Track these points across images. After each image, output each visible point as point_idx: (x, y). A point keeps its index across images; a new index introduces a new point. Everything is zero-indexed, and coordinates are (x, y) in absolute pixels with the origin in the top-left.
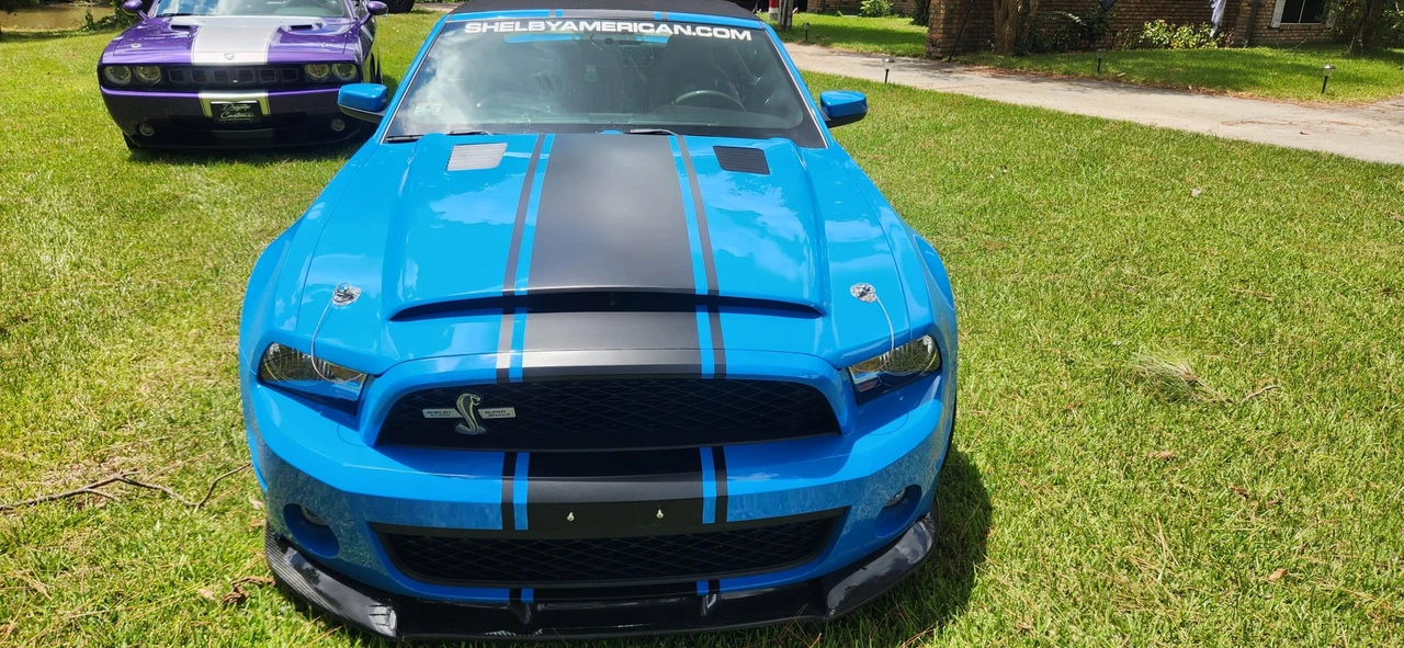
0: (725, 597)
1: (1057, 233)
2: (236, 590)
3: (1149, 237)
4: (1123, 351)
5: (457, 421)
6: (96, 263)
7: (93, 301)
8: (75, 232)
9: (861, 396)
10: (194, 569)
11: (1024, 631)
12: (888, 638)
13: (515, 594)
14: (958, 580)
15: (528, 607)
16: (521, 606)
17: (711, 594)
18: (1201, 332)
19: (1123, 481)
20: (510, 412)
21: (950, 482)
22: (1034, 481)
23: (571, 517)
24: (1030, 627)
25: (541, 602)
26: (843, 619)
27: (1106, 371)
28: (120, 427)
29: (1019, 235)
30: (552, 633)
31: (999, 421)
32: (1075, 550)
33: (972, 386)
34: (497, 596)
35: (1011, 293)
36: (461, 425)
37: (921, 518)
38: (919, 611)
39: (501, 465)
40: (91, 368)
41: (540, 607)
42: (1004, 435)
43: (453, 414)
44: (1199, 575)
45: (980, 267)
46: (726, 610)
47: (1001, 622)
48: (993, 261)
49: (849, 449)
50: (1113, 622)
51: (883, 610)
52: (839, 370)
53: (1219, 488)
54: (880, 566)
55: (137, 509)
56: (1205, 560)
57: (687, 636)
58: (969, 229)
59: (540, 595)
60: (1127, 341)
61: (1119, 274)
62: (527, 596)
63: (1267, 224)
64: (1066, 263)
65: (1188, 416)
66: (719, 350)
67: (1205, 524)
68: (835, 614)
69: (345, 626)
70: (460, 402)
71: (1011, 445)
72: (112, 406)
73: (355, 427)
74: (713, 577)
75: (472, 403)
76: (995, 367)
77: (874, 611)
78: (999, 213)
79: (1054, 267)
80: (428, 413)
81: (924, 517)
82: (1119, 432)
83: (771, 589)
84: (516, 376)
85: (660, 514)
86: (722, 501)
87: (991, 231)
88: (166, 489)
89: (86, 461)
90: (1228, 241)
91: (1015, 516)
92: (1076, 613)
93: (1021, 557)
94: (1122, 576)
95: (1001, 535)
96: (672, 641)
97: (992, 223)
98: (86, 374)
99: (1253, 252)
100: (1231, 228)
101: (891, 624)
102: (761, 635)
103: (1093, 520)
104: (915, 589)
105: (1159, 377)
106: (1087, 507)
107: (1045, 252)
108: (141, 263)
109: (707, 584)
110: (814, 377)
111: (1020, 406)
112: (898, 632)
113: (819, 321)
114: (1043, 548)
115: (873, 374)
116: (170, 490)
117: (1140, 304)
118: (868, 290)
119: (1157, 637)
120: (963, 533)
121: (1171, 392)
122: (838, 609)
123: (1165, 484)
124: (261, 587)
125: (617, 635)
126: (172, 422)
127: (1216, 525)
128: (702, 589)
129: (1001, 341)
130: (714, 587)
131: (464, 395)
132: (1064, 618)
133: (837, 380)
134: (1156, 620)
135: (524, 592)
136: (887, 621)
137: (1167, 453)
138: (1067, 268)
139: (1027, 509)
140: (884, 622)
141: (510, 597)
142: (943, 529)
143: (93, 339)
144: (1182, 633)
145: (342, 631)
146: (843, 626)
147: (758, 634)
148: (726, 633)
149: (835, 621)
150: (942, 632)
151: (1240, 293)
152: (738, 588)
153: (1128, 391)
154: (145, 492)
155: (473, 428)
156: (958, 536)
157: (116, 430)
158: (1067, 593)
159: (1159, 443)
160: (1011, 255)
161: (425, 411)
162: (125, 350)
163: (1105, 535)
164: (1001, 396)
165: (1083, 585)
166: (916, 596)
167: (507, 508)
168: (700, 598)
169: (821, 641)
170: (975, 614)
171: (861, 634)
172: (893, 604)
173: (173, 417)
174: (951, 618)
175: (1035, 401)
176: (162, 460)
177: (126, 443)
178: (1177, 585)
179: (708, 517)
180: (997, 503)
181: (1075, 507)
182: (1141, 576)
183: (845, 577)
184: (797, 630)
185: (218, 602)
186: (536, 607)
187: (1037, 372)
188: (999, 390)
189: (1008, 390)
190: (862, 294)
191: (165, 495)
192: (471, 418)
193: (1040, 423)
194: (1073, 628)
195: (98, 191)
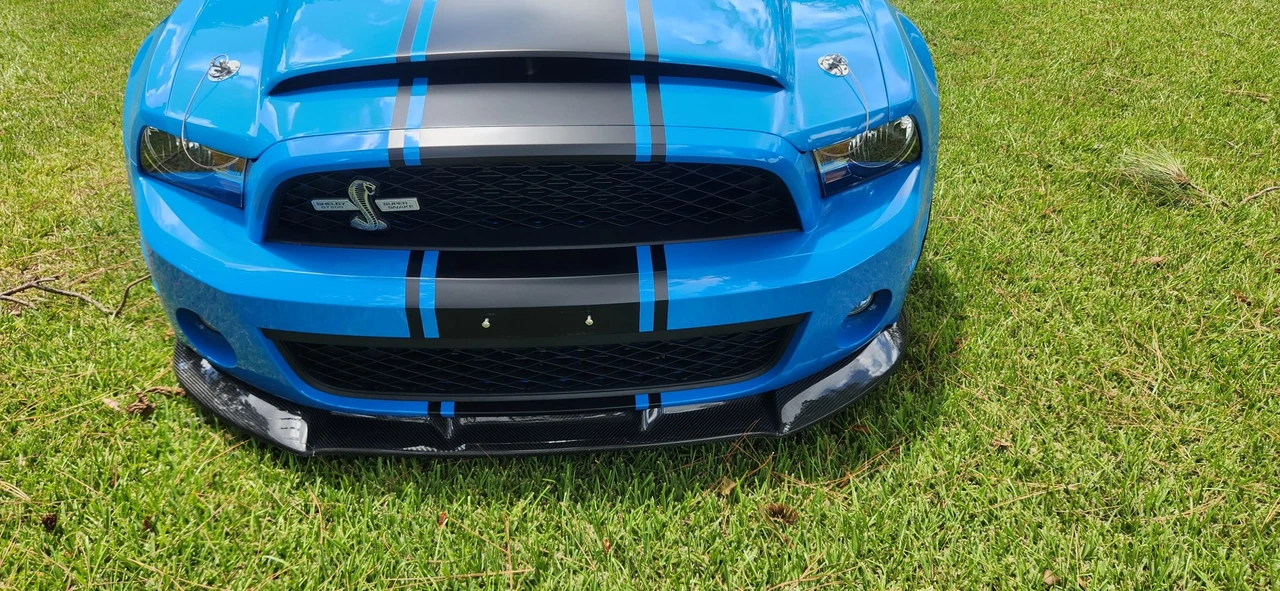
0: (667, 411)
1: (1032, 36)
2: (141, 401)
3: (1132, 39)
4: (1105, 154)
5: (351, 214)
6: (42, 77)
7: (34, 113)
8: (26, 48)
9: (829, 189)
10: (102, 379)
11: (1003, 448)
12: (848, 456)
13: (434, 407)
14: (926, 393)
15: (450, 421)
16: (443, 420)
17: (652, 408)
18: (1191, 134)
19: (1108, 288)
20: (412, 204)
21: (917, 291)
22: (1009, 289)
23: (486, 323)
24: (1008, 444)
25: (462, 416)
26: (799, 435)
27: (1089, 174)
28: (46, 235)
29: (992, 40)
30: (477, 448)
31: (971, 228)
32: (1057, 361)
33: (941, 192)
34: (414, 410)
35: (983, 98)
36: (356, 219)
37: (888, 327)
38: (883, 427)
39: (404, 266)
40: (25, 177)
41: (463, 421)
42: (977, 242)
43: (346, 205)
44: (1199, 387)
45: (950, 73)
46: (669, 425)
47: (975, 438)
48: (963, 66)
49: (811, 247)
50: (1102, 438)
51: (842, 424)
52: (803, 153)
53: (1218, 296)
54: (839, 379)
55: (53, 317)
56: (1205, 373)
57: (626, 452)
58: (938, 34)
59: (461, 408)
60: (1110, 144)
61: (1099, 77)
62: (447, 409)
63: (1259, 24)
64: (1043, 67)
65: (1180, 220)
66: (657, 126)
67: (1204, 333)
68: (790, 429)
69: (253, 440)
70: (352, 190)
71: (984, 253)
72: (41, 214)
73: (242, 222)
74: (654, 391)
75: (367, 193)
76: (965, 172)
77: (832, 426)
78: (970, 18)
79: (1030, 71)
80: (319, 205)
81: (890, 326)
82: (1102, 237)
83: (722, 403)
84: (412, 159)
85: (589, 321)
86: (661, 308)
87: (962, 36)
88: (84, 297)
89: (9, 268)
90: (1218, 41)
91: (989, 325)
92: (1061, 429)
93: (998, 369)
94: (1112, 390)
95: (976, 344)
96: (610, 457)
97: (963, 28)
98: (20, 183)
99: (1244, 53)
100: (1220, 28)
101: (852, 440)
102: (707, 450)
103: (1076, 330)
104: (878, 403)
105: (1146, 179)
106: (1069, 316)
107: (1019, 56)
108: (86, 76)
109: (646, 397)
110: (772, 160)
111: (994, 212)
112: (860, 449)
113: (781, 95)
114: (1021, 359)
115: (841, 163)
116: (88, 298)
117: (1124, 107)
118: (840, 61)
119: (1154, 455)
120: (932, 344)
121: (1161, 194)
122: (794, 424)
123: (1156, 291)
124: (169, 397)
125: (547, 450)
126: (98, 229)
127: (1216, 334)
128: (642, 402)
129: (972, 146)
130: (655, 400)
131: (357, 182)
132: (1046, 435)
133: (801, 166)
134: (1151, 438)
135: (444, 405)
136: (847, 437)
137: (1156, 259)
138: (1044, 71)
139: (1003, 319)
140: (844, 438)
141: (429, 410)
142: (909, 339)
143: (30, 149)
144: (1182, 450)
145: (250, 445)
146: (798, 442)
147: (703, 450)
148: (668, 449)
149: (789, 437)
150: (909, 449)
151: (1232, 94)
152: (682, 401)
153: (1112, 195)
154: (64, 300)
155: (371, 222)
156: (927, 347)
157: (42, 237)
158: (1049, 407)
159: (1148, 249)
160: (982, 60)
161: (314, 202)
162: (58, 160)
163: (1090, 346)
164: (974, 202)
165: (1067, 399)
166: (879, 411)
167: (413, 314)
168: (640, 413)
169: (774, 458)
170: (946, 429)
171: (818, 451)
172: (854, 420)
173: (100, 224)
174: (919, 433)
175: (1009, 206)
176: (84, 267)
177: (51, 251)
178: (1174, 399)
179: (646, 324)
180: (971, 312)
181: (1057, 316)
182: (1132, 389)
183: (803, 390)
184: (746, 447)
185: (124, 412)
186: (458, 421)
187: (1012, 177)
188: (971, 196)
189: (979, 195)
190: (832, 66)
191: (83, 303)
192: (367, 210)
193: (1016, 229)
194: (1058, 446)
195: (52, 10)
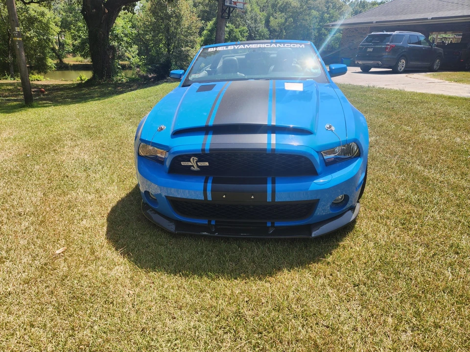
9: (327, 164)
13: (209, 221)
16: (212, 225)
20: (207, 164)
23: (224, 196)
30: (221, 234)
34: (204, 222)
36: (192, 168)
39: (203, 181)
41: (217, 226)
43: (190, 164)
52: (317, 152)
59: (217, 223)
66: (273, 144)
70: (191, 160)
74: (273, 221)
75: (195, 160)
80: (183, 163)
85: (252, 197)
86: (273, 194)
109: (270, 223)
122: (315, 234)
125: (240, 236)
130: (273, 224)
131: (193, 157)
135: (212, 221)
152: (281, 225)
155: (196, 168)
167: (205, 193)
168: (268, 227)
179: (269, 199)
190: (329, 128)
192: (195, 165)
